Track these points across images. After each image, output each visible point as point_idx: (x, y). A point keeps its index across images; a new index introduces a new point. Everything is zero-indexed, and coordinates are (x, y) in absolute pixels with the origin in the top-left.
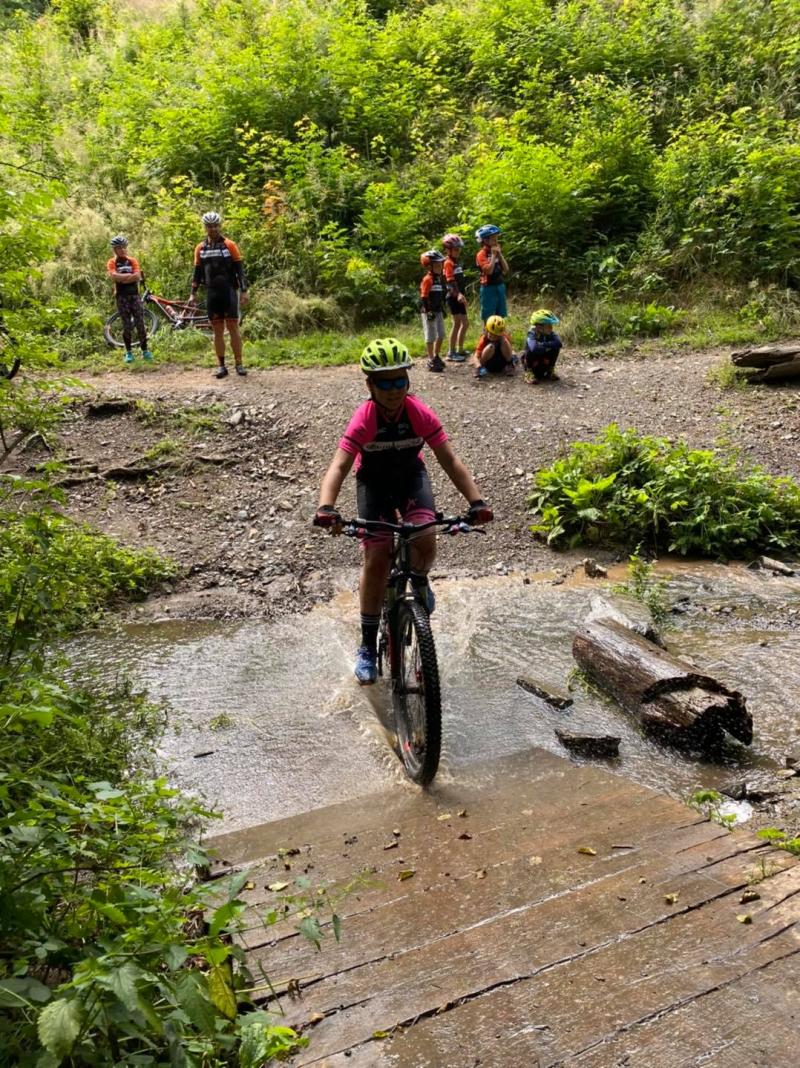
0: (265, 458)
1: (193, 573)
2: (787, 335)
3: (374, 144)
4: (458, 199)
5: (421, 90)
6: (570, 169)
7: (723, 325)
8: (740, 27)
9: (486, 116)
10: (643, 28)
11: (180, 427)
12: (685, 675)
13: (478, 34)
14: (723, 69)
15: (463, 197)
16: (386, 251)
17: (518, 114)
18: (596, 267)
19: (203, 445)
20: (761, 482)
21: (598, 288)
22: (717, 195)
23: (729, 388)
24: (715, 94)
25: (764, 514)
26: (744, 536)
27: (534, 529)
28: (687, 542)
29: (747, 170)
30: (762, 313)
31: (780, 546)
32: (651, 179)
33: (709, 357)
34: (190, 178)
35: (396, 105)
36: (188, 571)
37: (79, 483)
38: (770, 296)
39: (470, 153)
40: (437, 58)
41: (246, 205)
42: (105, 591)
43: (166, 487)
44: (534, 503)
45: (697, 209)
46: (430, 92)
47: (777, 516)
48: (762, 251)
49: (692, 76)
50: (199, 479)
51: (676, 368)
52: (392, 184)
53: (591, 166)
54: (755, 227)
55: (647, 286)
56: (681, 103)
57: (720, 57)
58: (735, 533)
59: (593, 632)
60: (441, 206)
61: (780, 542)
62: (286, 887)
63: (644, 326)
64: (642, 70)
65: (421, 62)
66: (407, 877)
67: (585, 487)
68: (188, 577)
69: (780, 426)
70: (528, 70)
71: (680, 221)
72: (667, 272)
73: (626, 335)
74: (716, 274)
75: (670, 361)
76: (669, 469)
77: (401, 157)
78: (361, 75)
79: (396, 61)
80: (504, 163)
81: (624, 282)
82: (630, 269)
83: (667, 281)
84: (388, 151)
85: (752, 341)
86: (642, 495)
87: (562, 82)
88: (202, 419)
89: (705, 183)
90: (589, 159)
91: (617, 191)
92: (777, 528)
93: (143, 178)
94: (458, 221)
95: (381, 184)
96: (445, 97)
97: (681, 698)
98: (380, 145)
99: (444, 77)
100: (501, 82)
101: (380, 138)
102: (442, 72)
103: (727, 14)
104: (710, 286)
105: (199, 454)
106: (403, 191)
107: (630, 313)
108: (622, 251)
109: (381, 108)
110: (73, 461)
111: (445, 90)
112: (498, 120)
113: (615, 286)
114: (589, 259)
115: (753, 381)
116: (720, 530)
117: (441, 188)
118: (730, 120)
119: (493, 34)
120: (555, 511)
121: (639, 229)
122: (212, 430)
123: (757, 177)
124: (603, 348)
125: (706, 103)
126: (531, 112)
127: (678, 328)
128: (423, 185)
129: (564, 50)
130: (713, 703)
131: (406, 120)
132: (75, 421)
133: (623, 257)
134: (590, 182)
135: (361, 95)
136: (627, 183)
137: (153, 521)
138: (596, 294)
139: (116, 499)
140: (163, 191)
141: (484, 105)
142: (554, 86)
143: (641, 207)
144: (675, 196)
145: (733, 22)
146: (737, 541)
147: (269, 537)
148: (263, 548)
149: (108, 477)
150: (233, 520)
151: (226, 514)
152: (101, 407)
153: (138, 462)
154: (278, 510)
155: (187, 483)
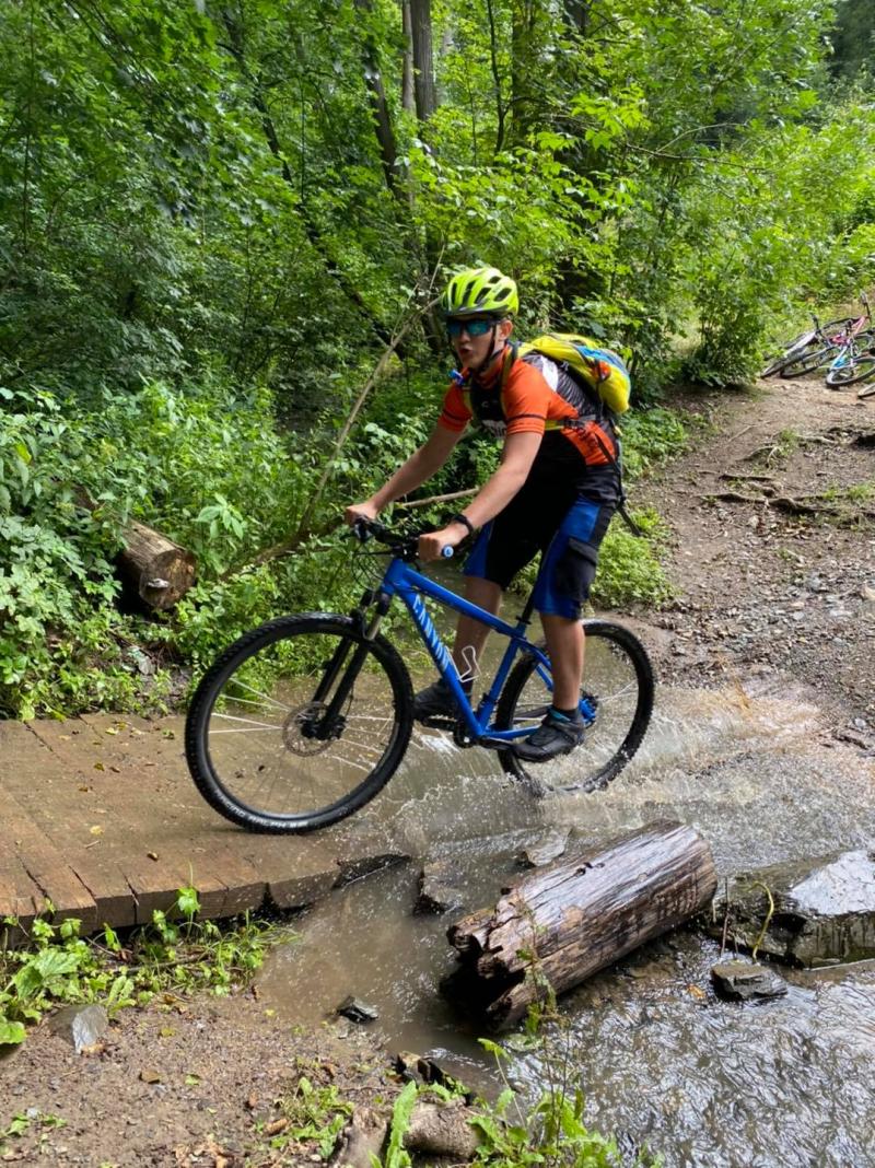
37: (742, 501)
110: (764, 480)
147: (797, 616)
148: (773, 622)
149: (773, 505)
150: (800, 585)
151: (801, 577)
152: (869, 437)
153: (811, 498)
154: (856, 595)
155: (830, 535)
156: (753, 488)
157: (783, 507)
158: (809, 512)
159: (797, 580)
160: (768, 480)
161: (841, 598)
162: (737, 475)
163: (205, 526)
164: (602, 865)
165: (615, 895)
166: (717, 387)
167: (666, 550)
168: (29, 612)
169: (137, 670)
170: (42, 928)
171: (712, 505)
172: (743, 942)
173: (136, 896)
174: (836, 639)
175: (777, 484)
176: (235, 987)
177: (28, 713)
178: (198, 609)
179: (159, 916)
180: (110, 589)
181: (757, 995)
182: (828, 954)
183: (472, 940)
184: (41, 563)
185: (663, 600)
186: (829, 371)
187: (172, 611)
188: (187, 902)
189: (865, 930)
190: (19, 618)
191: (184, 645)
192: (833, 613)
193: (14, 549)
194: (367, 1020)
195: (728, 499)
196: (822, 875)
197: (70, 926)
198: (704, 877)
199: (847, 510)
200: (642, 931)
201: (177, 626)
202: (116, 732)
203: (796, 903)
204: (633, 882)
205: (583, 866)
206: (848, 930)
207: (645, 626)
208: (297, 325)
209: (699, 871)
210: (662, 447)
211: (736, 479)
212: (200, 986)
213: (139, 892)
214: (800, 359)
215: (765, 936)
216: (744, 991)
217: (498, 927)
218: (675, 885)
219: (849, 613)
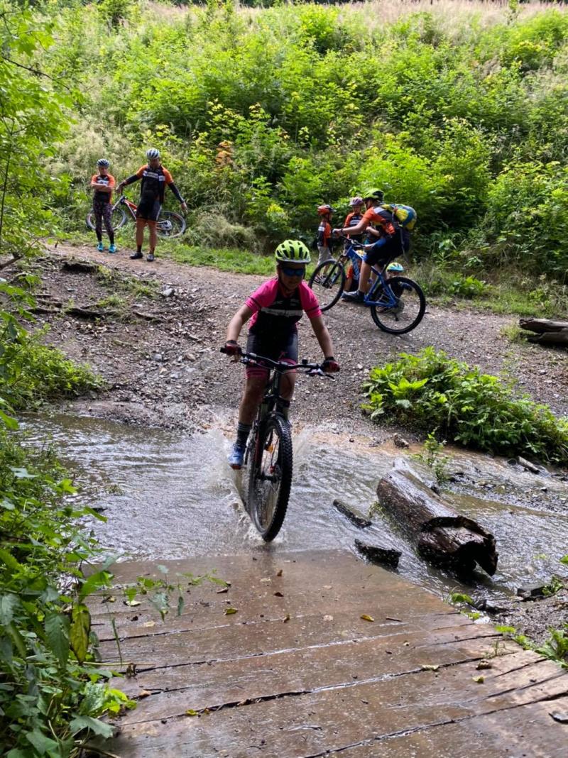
0: (183, 323)
1: (114, 388)
2: (558, 316)
3: (301, 132)
4: (352, 181)
5: (341, 104)
6: (432, 176)
7: (516, 301)
8: (561, 108)
9: (382, 131)
10: (497, 96)
11: (126, 290)
12: (456, 516)
13: (386, 76)
14: (546, 134)
15: (355, 180)
16: (295, 205)
17: (402, 134)
18: (438, 245)
19: (141, 305)
20: (527, 405)
21: (436, 259)
22: (528, 213)
23: (515, 341)
24: (538, 149)
25: (525, 427)
26: (509, 440)
27: (363, 406)
28: (469, 437)
29: (551, 201)
30: (544, 298)
31: (532, 451)
32: (485, 195)
33: (503, 320)
34: (170, 128)
35: (322, 110)
36: (111, 386)
37: (46, 312)
38: (551, 288)
39: (365, 152)
40: (355, 86)
41: (205, 154)
42: (48, 388)
43: (108, 328)
44: (367, 389)
45: (513, 220)
46: (346, 107)
47: (534, 431)
48: (551, 257)
49: (524, 133)
50: (133, 328)
51: (480, 322)
52: (309, 160)
53: (446, 177)
54: (549, 240)
55: (469, 264)
56: (514, 150)
57: (545, 126)
58: (502, 436)
59: (394, 478)
60: (339, 183)
61: (533, 449)
62: (139, 605)
63: (462, 290)
64: (492, 122)
65: (344, 86)
66: (231, 613)
67: (404, 384)
68: (111, 390)
69: (545, 373)
70: (416, 106)
71: (500, 225)
72: (485, 258)
73: (449, 294)
74: (518, 266)
75: (476, 317)
76: (464, 384)
77: (318, 145)
78: (302, 86)
79: (327, 82)
80: (388, 162)
81: (455, 258)
82: (460, 251)
83: (484, 264)
84: (310, 139)
85: (534, 315)
86: (443, 398)
87: (437, 119)
88: (144, 288)
89: (521, 204)
90: (445, 172)
91: (461, 197)
92: (533, 438)
93: (137, 121)
94: (349, 195)
95: (301, 159)
96: (356, 112)
97: (450, 532)
98: (305, 133)
99: (357, 99)
100: (396, 111)
101: (306, 129)
102: (357, 96)
103: (555, 99)
104: (512, 273)
105: (136, 311)
106: (314, 167)
107: (455, 280)
108: (456, 237)
109: (311, 110)
110: (45, 297)
111: (356, 108)
112: (388, 134)
113: (448, 259)
114: (433, 238)
115: (532, 340)
116: (493, 432)
117: (341, 171)
118: (544, 168)
119: (396, 78)
120: (380, 397)
121: (471, 226)
122: (149, 296)
123: (557, 207)
124: (432, 299)
125: (531, 153)
126: (412, 134)
127: (486, 296)
128: (329, 166)
129: (442, 99)
130: (473, 539)
131: (326, 121)
132: (52, 271)
133: (457, 241)
134: (444, 187)
135: (298, 97)
136: (468, 193)
137: (93, 349)
138: (434, 262)
139: (69, 328)
140: (149, 132)
141: (381, 124)
142: (431, 120)
143: (475, 212)
144: (499, 209)
145: (557, 105)
146: (503, 442)
147: (174, 376)
149: (69, 313)
151: (146, 354)
152: (73, 265)
155: (125, 328)
158: (98, 316)
159: (147, 357)
161: (180, 362)
175: (57, 299)
192: (188, 370)
199: (119, 312)
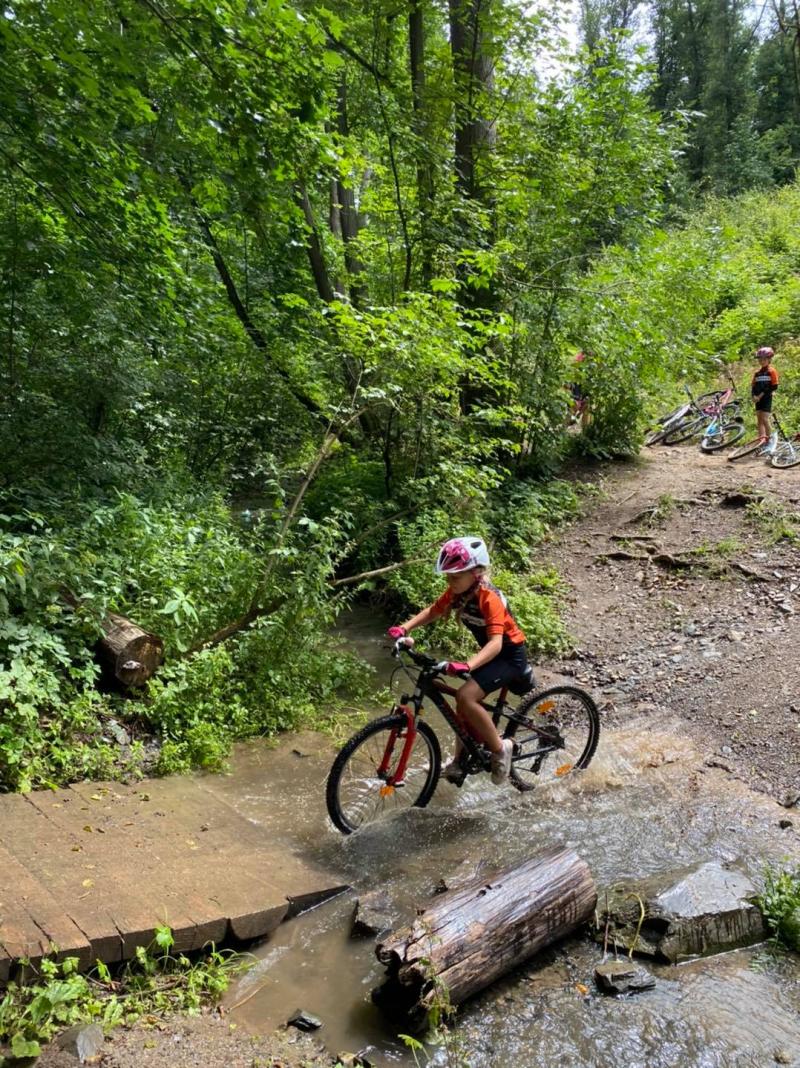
37: (630, 558)
50: (714, 586)
132: (709, 506)
147: (676, 658)
148: (657, 665)
149: (656, 561)
150: (679, 631)
151: (679, 623)
152: (734, 497)
153: (686, 554)
154: (724, 637)
155: (704, 585)
156: (638, 546)
157: (664, 562)
158: (685, 566)
159: (676, 627)
160: (650, 539)
161: (713, 641)
162: (624, 536)
163: (170, 616)
164: (500, 886)
165: (511, 910)
166: (605, 459)
167: (567, 605)
168: (25, 699)
169: (115, 740)
170: (49, 967)
171: (604, 563)
172: (621, 945)
173: (122, 935)
174: (708, 678)
175: (658, 542)
176: (205, 1008)
177: (25, 785)
178: (165, 685)
179: (141, 951)
180: (91, 672)
181: (630, 988)
182: (690, 951)
183: (394, 955)
184: (34, 656)
185: (564, 650)
186: (703, 438)
187: (144, 688)
188: (164, 938)
189: (718, 927)
190: (18, 705)
191: (155, 716)
192: (706, 654)
193: (11, 647)
194: (311, 1028)
195: (618, 557)
196: (683, 884)
197: (71, 963)
198: (584, 891)
199: (717, 562)
200: (535, 940)
201: (148, 701)
202: (100, 798)
203: (661, 909)
204: (524, 899)
205: (484, 888)
206: (704, 928)
207: (549, 674)
208: (245, 424)
209: (581, 886)
210: (560, 515)
211: (624, 539)
212: (176, 1009)
213: (125, 932)
214: (679, 428)
215: (639, 938)
216: (621, 985)
217: (414, 942)
218: (560, 900)
219: (719, 654)
